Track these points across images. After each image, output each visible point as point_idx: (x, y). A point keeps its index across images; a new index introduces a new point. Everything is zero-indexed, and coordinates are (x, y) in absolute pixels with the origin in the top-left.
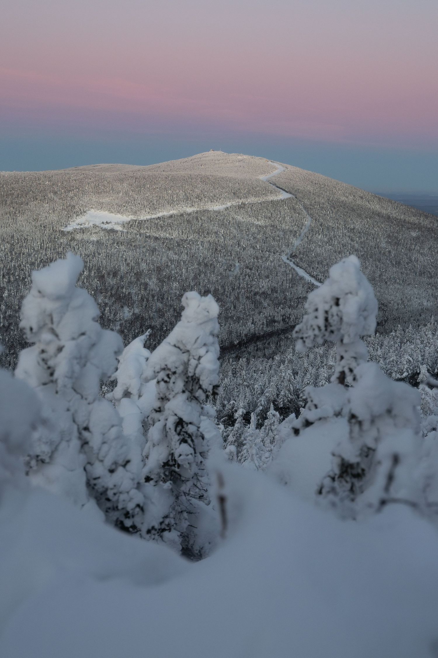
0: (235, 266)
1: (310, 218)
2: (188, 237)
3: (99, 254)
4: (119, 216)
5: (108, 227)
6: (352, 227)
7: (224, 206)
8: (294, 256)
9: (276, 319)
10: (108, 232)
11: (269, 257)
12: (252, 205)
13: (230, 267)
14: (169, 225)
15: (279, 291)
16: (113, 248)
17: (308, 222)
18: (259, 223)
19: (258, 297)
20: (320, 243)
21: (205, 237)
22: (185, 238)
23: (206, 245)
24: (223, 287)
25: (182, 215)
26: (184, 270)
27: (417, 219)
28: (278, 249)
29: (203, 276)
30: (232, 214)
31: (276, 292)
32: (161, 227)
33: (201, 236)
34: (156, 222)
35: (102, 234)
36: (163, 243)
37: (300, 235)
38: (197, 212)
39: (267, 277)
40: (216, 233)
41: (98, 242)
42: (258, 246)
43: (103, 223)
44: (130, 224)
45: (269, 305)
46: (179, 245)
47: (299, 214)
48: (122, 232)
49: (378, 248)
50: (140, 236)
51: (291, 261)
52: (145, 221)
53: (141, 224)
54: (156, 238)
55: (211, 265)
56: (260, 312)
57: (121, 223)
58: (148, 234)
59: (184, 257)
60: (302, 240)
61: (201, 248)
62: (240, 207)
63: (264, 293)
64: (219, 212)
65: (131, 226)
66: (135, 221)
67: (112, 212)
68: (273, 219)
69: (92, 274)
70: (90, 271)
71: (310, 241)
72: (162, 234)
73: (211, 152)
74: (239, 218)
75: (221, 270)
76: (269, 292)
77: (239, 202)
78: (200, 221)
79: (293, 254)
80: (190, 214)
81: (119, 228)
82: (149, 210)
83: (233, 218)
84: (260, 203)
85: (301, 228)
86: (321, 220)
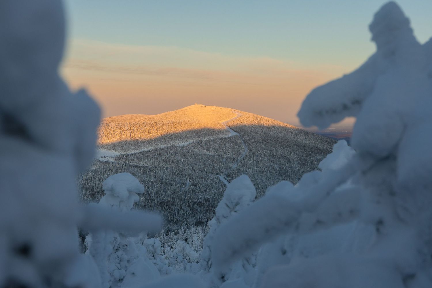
0: (186, 184)
1: (246, 149)
2: (158, 165)
3: (95, 179)
4: (114, 152)
5: (104, 160)
6: (275, 154)
7: (188, 143)
8: (228, 176)
9: (203, 221)
10: (104, 163)
11: (210, 177)
12: (207, 141)
13: (182, 185)
14: (147, 157)
15: (211, 201)
16: (105, 174)
17: (245, 152)
18: (210, 154)
19: (195, 205)
20: (250, 166)
21: (170, 165)
22: (156, 166)
23: (169, 170)
24: (174, 199)
25: (157, 150)
26: (150, 188)
27: (330, 146)
28: (219, 171)
29: (162, 191)
30: (192, 148)
31: (209, 201)
32: (141, 159)
33: (167, 164)
34: (138, 155)
35: (99, 164)
36: (140, 170)
37: (237, 161)
38: (167, 148)
39: (205, 191)
40: (178, 161)
41: (96, 170)
42: (205, 169)
43: (102, 157)
44: (120, 157)
45: (201, 211)
46: (151, 171)
47: (239, 146)
48: (113, 163)
49: (291, 168)
50: (125, 165)
51: (226, 179)
52: (130, 155)
53: (127, 156)
54: (136, 167)
55: (170, 183)
56: (193, 216)
57: (114, 157)
58: (131, 164)
59: (153, 179)
60: (238, 164)
61: (166, 172)
62: (198, 143)
63: (200, 203)
64: (183, 147)
65: (120, 158)
66: (124, 155)
67: (109, 150)
68: (219, 151)
69: (88, 193)
70: (87, 191)
71: (243, 165)
72: (141, 164)
73: (195, 105)
74: (197, 151)
75: (176, 187)
76: (204, 201)
77: (198, 140)
78: (168, 153)
79: (228, 175)
80: (162, 149)
81: (112, 160)
82: (134, 148)
83: (192, 151)
84: (213, 140)
85: (239, 156)
86: (254, 150)
